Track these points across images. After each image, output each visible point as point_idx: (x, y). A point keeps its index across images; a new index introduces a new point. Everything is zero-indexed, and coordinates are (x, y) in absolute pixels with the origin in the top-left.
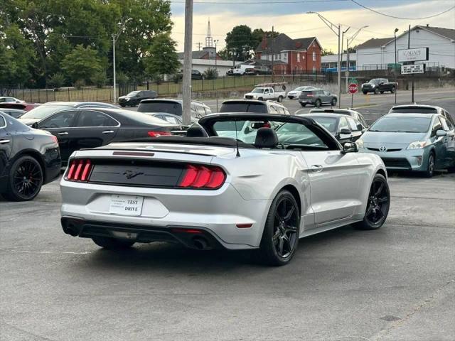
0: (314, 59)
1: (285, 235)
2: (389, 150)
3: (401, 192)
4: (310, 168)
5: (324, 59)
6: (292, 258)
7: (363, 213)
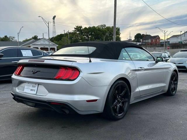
0: (158, 41)
1: (121, 103)
2: (179, 63)
3: (183, 78)
4: (137, 69)
5: (161, 41)
6: (125, 115)
7: (167, 89)
